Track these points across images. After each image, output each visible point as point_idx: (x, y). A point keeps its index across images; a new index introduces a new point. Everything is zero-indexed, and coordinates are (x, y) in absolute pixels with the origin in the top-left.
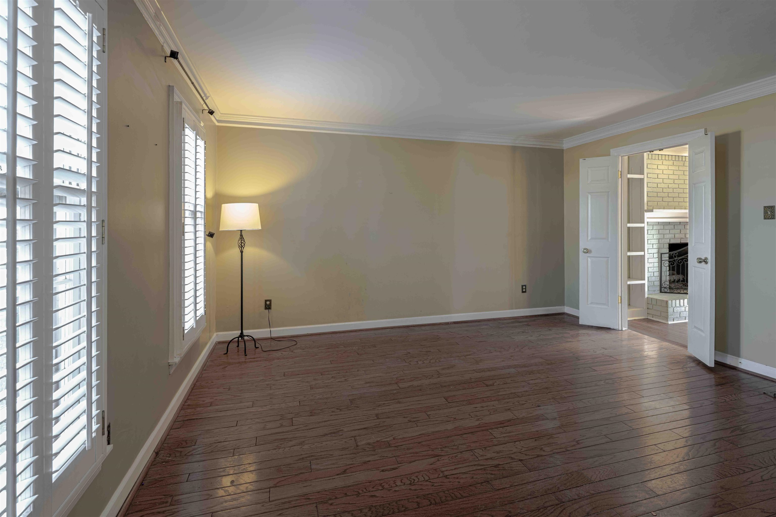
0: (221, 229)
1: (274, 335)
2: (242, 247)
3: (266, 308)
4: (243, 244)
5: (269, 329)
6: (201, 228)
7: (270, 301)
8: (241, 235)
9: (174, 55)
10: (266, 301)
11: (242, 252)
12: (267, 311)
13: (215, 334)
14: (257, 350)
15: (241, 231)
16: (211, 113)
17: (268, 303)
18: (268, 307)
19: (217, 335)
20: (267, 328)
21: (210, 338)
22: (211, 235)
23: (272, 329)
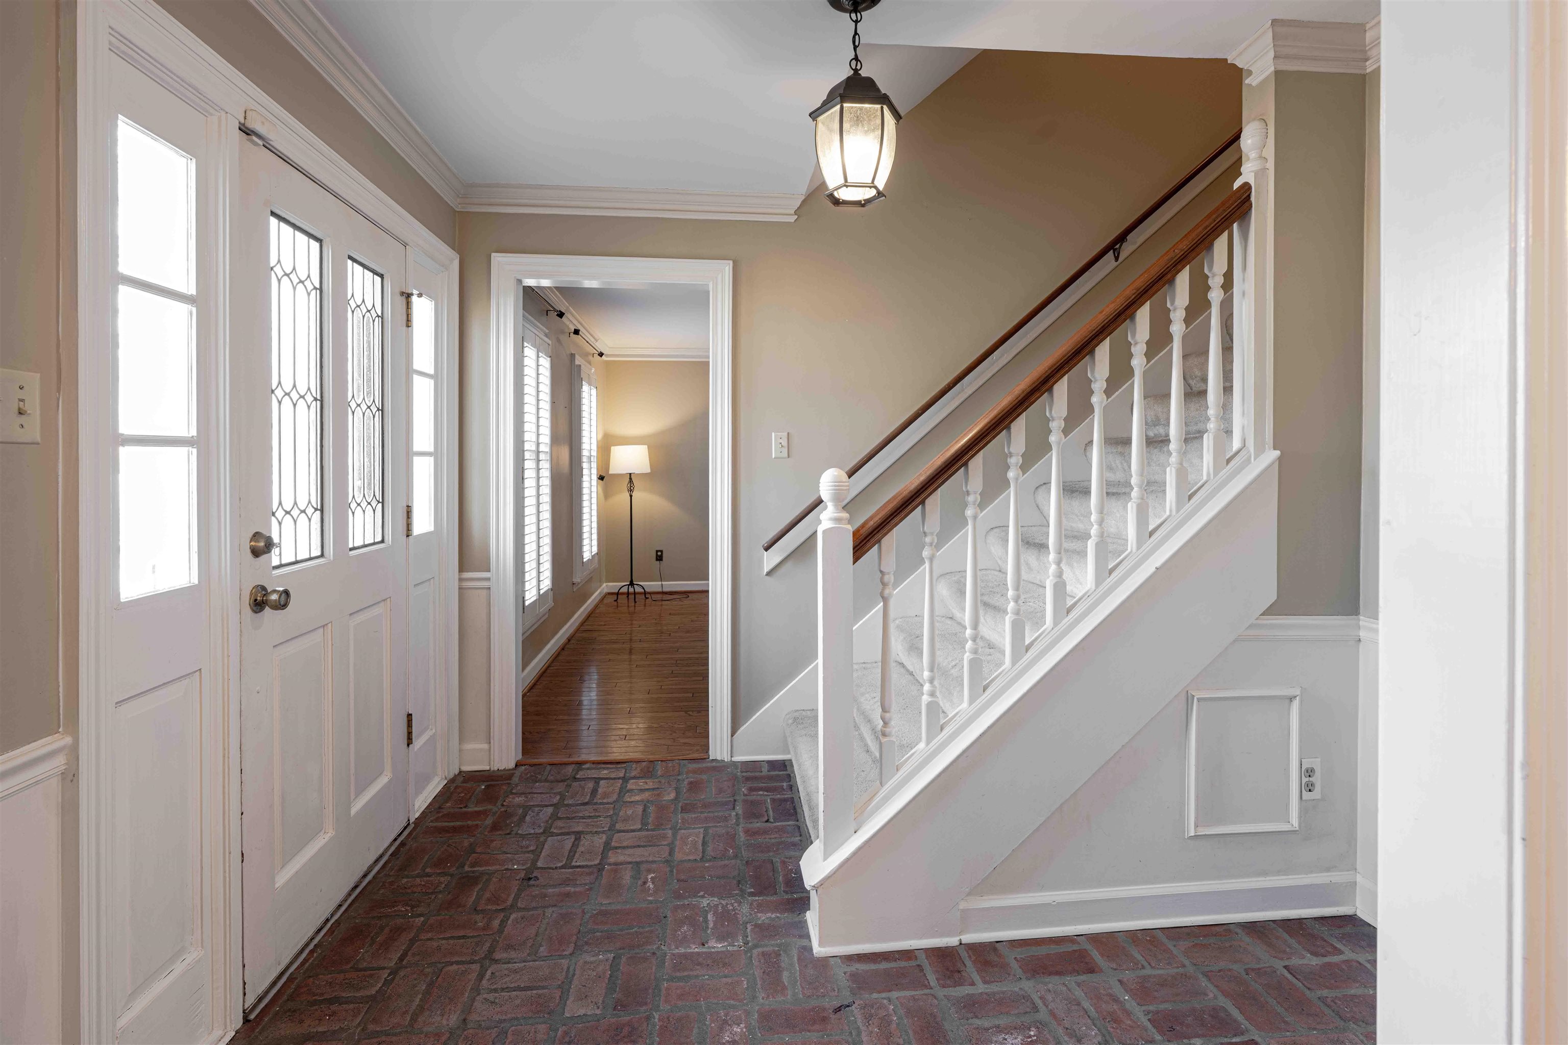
0: (610, 472)
1: (665, 590)
2: (631, 491)
3: (657, 560)
4: (632, 488)
5: (660, 583)
6: (594, 471)
7: (662, 551)
8: (631, 479)
9: (576, 332)
10: (657, 551)
11: (631, 496)
12: (658, 562)
13: (605, 585)
14: (647, 600)
15: (630, 474)
16: (601, 354)
17: (659, 553)
18: (659, 558)
19: (607, 585)
20: (659, 581)
21: (600, 586)
22: (601, 478)
23: (663, 583)
